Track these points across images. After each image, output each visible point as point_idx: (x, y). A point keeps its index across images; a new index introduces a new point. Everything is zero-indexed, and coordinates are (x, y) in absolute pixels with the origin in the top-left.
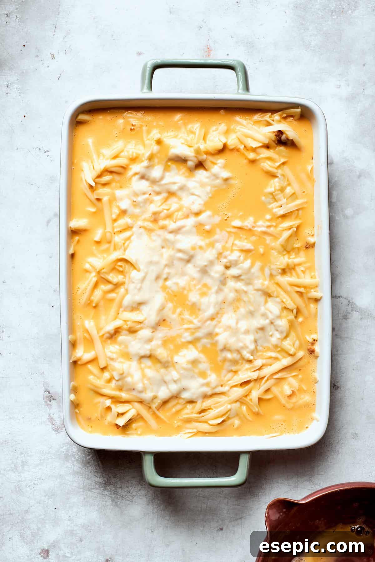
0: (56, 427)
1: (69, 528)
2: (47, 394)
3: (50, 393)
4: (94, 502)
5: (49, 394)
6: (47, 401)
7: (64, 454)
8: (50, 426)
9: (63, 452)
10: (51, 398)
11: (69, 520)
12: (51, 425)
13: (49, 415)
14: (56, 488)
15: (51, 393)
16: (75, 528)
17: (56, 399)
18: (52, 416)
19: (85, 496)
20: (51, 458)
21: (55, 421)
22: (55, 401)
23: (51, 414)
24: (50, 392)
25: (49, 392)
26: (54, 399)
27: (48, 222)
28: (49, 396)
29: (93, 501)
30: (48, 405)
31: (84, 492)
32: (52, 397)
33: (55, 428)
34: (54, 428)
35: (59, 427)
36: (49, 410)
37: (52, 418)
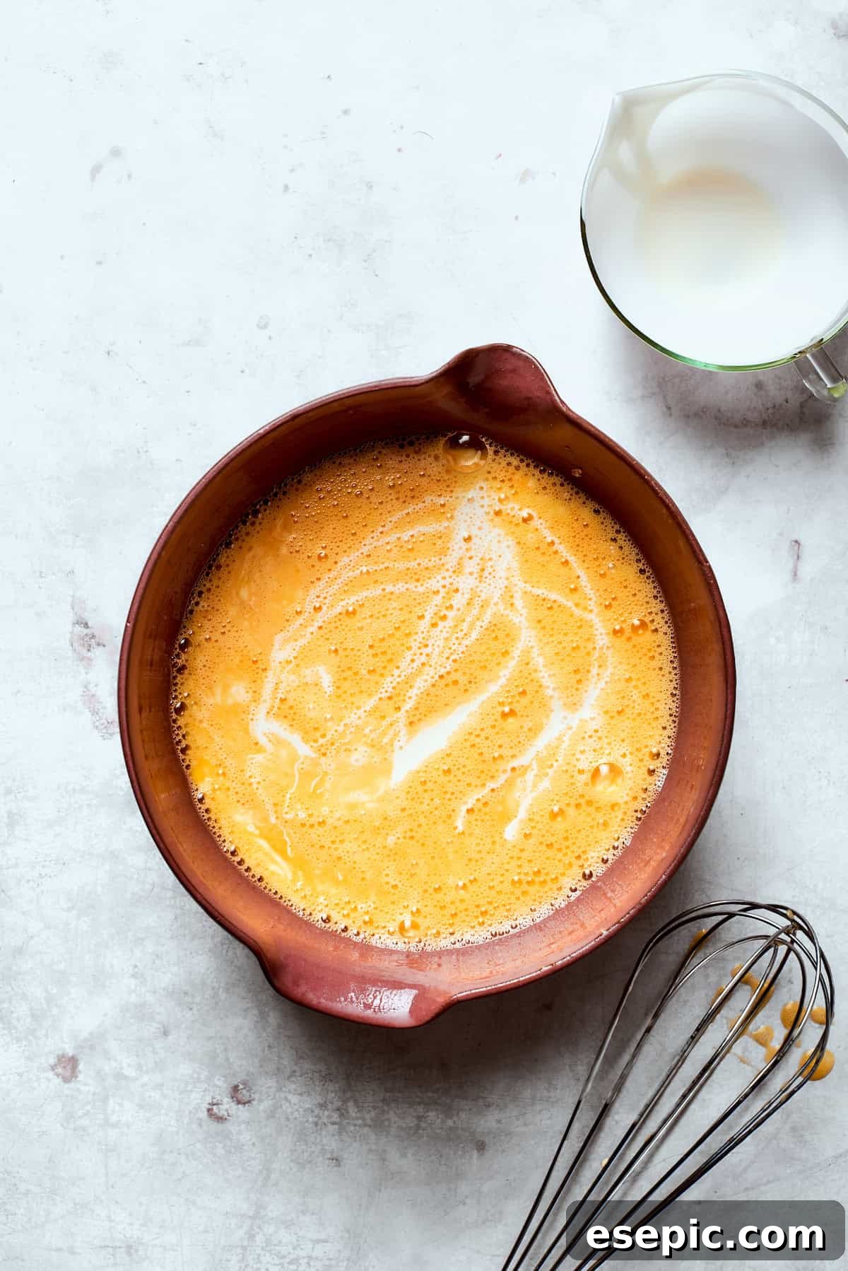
0: (104, 721)
1: (133, 998)
2: (79, 630)
3: (88, 627)
4: (204, 926)
5: (86, 631)
6: (80, 648)
7: (122, 793)
8: (87, 717)
9: (121, 787)
10: (93, 640)
11: (133, 976)
12: (90, 714)
13: (86, 687)
14: (99, 889)
15: (92, 627)
16: (150, 998)
17: (105, 643)
18: (93, 690)
19: (179, 911)
20: (89, 805)
21: (101, 702)
22: (101, 648)
23: (92, 685)
24: (89, 624)
25: (86, 625)
26: (98, 644)
27: (96, 170)
28: (86, 635)
29: (200, 925)
30: (82, 659)
31: (174, 898)
32: (93, 637)
33: (102, 721)
34: (97, 723)
35: (110, 721)
36: (87, 673)
37: (93, 696)
